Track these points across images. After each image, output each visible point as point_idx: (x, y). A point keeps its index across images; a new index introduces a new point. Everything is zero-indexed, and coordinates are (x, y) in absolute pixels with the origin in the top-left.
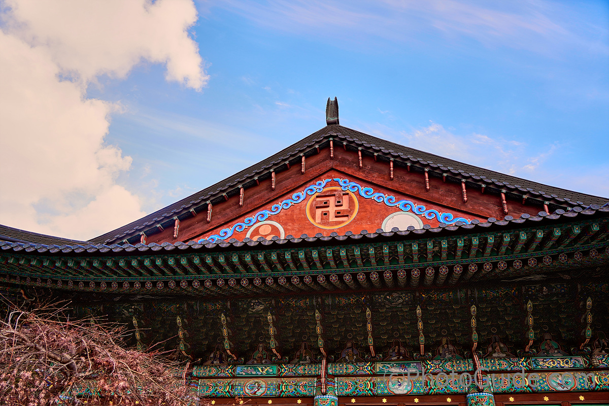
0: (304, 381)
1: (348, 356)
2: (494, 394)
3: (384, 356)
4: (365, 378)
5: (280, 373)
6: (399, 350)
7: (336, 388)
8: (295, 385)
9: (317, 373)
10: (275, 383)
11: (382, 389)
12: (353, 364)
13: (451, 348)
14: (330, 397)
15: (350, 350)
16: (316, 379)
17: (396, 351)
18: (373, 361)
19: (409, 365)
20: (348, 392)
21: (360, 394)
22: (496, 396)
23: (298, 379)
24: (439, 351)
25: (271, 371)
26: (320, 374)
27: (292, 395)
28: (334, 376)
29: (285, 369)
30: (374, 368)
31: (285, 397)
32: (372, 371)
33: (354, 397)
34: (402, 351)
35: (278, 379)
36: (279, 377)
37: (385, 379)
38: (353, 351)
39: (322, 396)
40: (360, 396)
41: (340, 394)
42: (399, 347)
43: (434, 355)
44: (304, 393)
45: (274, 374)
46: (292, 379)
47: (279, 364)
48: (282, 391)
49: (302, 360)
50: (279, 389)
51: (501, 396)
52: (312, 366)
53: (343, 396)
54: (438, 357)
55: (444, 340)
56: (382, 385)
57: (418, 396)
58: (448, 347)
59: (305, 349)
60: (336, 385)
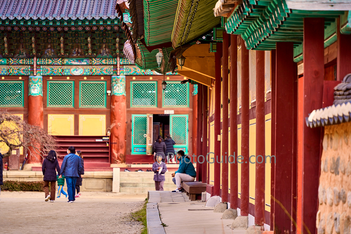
0: (23, 68)
1: (48, 53)
2: (126, 76)
3: (69, 54)
4: (58, 67)
5: (9, 63)
6: (78, 50)
7: (41, 71)
8: (18, 70)
9: (31, 64)
10: (6, 68)
11: (67, 73)
12: (51, 59)
13: (107, 50)
14: (38, 77)
15: (50, 50)
16: (30, 67)
17: (76, 51)
18: (63, 58)
19: (82, 60)
20: (48, 74)
21: (55, 75)
22: (127, 76)
23: (19, 66)
24: (100, 51)
25: (3, 62)
26: (32, 64)
27: (16, 75)
28: (40, 65)
29: (12, 61)
30: (63, 62)
31: (12, 76)
32: (62, 63)
33: (51, 76)
34: (80, 51)
35: (8, 66)
36: (8, 65)
37: (69, 67)
38: (51, 50)
39: (34, 77)
40: (55, 76)
41: (44, 75)
42: (78, 49)
43: (97, 54)
44: (23, 74)
45: (5, 64)
46: (16, 66)
47: (8, 58)
48: (10, 73)
49: (21, 55)
50: (9, 72)
51: (129, 76)
52: (27, 60)
53: (45, 76)
54: (99, 55)
55: (104, 46)
56: (67, 71)
57: (86, 76)
58: (105, 50)
59: (22, 48)
60: (41, 70)
